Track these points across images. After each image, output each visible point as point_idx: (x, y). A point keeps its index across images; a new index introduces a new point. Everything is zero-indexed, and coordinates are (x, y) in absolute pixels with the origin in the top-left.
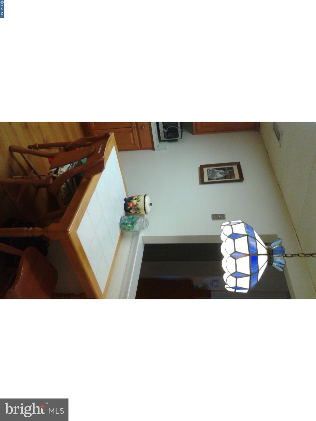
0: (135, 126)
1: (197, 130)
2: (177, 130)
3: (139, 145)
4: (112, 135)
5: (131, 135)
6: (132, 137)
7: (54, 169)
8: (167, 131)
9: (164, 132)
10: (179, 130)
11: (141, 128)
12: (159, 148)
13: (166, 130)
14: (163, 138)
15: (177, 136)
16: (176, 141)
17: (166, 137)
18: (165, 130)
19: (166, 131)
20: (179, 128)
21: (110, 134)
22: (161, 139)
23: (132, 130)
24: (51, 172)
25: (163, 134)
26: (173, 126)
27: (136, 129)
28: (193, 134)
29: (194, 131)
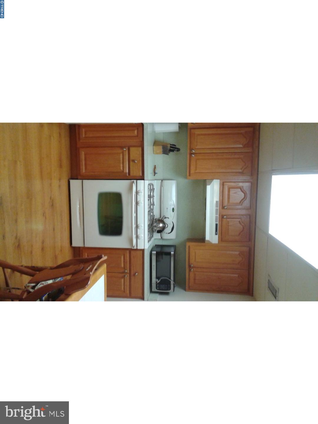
0: (128, 272)
1: (189, 287)
2: (170, 282)
3: (128, 292)
4: (104, 258)
5: (123, 280)
6: (123, 283)
7: (33, 285)
8: (160, 282)
9: (156, 282)
10: (172, 283)
11: (134, 275)
12: (149, 298)
13: (159, 280)
14: (154, 289)
15: (169, 289)
16: (167, 294)
17: (158, 288)
18: (157, 280)
19: (158, 282)
20: (172, 280)
21: (103, 256)
22: (153, 290)
23: (125, 276)
24: (28, 286)
25: (155, 285)
26: (166, 278)
27: (128, 275)
28: (185, 290)
29: (187, 288)
